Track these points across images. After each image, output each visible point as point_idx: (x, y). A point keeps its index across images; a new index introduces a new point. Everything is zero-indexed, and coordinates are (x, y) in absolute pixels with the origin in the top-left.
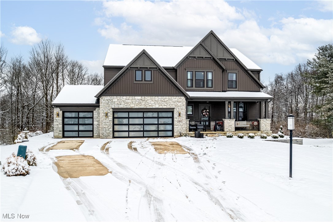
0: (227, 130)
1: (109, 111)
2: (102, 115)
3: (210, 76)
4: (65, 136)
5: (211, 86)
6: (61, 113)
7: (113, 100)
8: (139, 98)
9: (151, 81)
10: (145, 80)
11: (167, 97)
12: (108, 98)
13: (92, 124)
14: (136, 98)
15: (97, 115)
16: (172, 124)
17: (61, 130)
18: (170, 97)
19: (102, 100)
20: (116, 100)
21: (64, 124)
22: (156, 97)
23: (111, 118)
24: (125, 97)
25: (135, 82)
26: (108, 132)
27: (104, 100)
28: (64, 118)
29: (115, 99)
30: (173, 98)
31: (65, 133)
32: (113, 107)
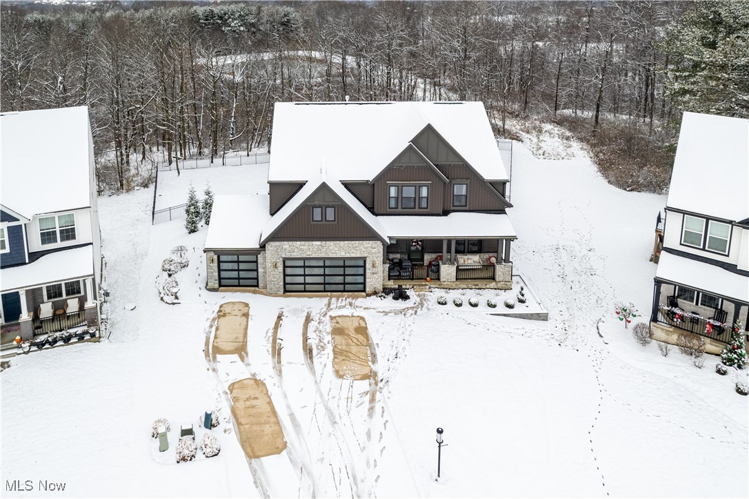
0: (444, 280)
1: (278, 261)
2: (269, 265)
3: (424, 192)
4: (222, 284)
5: (426, 206)
6: (216, 257)
7: (284, 247)
8: (319, 243)
9: (335, 221)
10: (326, 221)
11: (357, 242)
12: (277, 243)
13: (257, 270)
14: (314, 243)
15: (262, 261)
16: (364, 275)
17: (217, 278)
18: (360, 242)
19: (269, 247)
20: (288, 246)
21: (220, 270)
22: (342, 242)
23: (281, 269)
24: (299, 243)
25: (312, 222)
26: (278, 286)
27: (271, 247)
28: (219, 262)
29: (286, 245)
30: (364, 242)
31: (222, 281)
32: (284, 256)
